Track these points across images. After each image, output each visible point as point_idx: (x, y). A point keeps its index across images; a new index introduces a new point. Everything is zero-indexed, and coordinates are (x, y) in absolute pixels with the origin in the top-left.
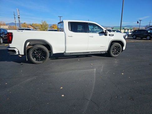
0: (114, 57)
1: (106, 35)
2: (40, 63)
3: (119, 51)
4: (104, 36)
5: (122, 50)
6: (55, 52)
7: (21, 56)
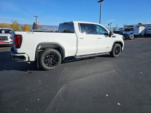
2: (52, 69)
3: (119, 52)
4: (109, 37)
5: (122, 50)
6: (67, 55)
7: (29, 63)
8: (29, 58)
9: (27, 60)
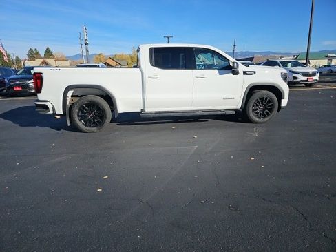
0: (257, 123)
1: (235, 73)
2: (93, 132)
3: (271, 110)
4: (231, 74)
5: (280, 107)
7: (58, 117)
8: (53, 108)
9: (51, 112)
